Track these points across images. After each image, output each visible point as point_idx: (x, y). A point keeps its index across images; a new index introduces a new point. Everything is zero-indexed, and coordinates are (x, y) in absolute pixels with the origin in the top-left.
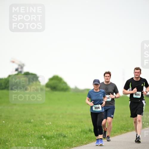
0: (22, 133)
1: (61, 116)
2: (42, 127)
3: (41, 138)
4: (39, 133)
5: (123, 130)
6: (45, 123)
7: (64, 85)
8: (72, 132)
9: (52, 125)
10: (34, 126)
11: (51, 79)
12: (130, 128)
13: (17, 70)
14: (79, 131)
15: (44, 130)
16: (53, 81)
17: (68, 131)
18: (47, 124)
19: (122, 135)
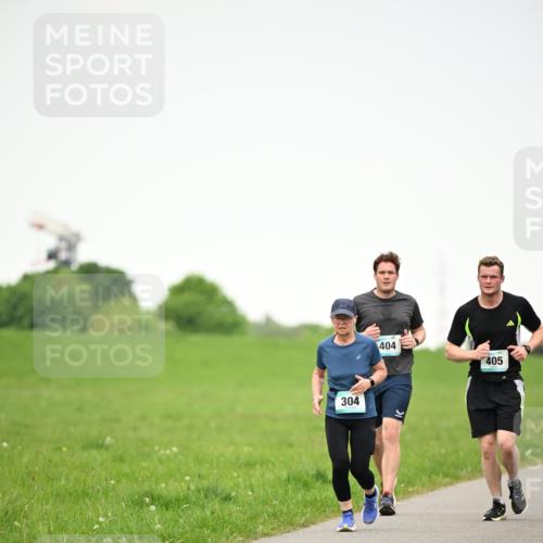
0: (71, 485)
1: (213, 425)
2: (144, 464)
3: (140, 504)
4: (135, 486)
5: (438, 474)
6: (157, 448)
7: (224, 309)
8: (253, 480)
9: (181, 458)
10: (114, 461)
11: (178, 290)
12: (466, 466)
13: (52, 256)
14: (280, 479)
15: (152, 473)
16: (187, 297)
17: (240, 480)
18: (162, 452)
19: (435, 492)
